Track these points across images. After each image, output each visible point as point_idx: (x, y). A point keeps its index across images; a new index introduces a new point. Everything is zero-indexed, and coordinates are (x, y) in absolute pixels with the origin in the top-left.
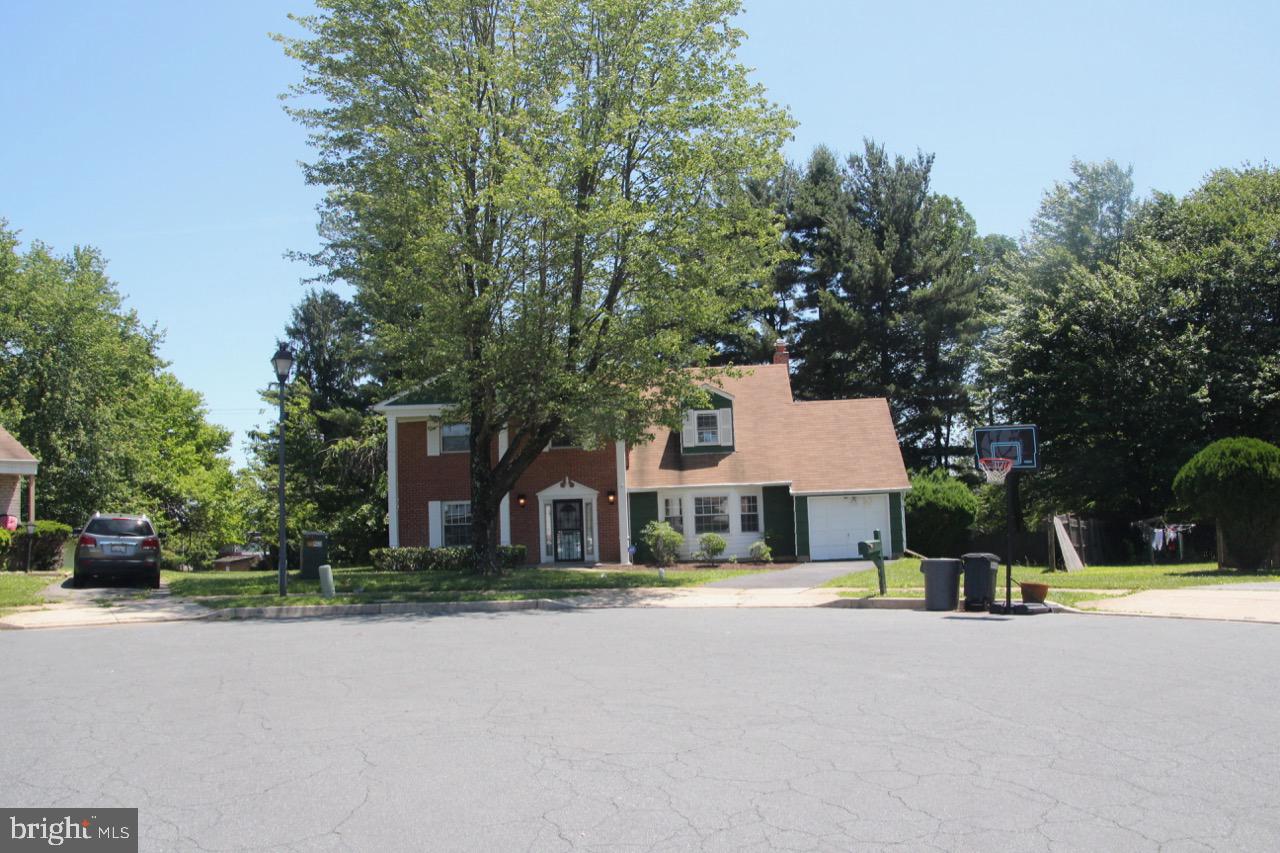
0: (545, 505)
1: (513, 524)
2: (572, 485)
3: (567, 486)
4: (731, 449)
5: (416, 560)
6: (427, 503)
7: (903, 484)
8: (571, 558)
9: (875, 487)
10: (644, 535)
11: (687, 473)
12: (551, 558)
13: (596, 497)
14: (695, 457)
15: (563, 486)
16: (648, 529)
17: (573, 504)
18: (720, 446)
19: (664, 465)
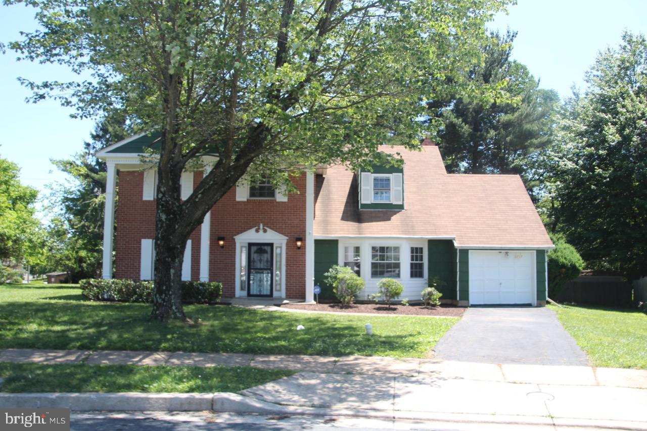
0: (242, 247)
1: (212, 262)
2: (265, 231)
3: (261, 231)
4: (401, 207)
5: (120, 291)
6: (141, 240)
7: (547, 243)
8: (262, 293)
9: (525, 244)
10: (327, 277)
11: (364, 225)
12: (245, 293)
13: (286, 241)
14: (371, 212)
15: (257, 231)
16: (331, 272)
17: (266, 248)
18: (391, 204)
19: (345, 217)
